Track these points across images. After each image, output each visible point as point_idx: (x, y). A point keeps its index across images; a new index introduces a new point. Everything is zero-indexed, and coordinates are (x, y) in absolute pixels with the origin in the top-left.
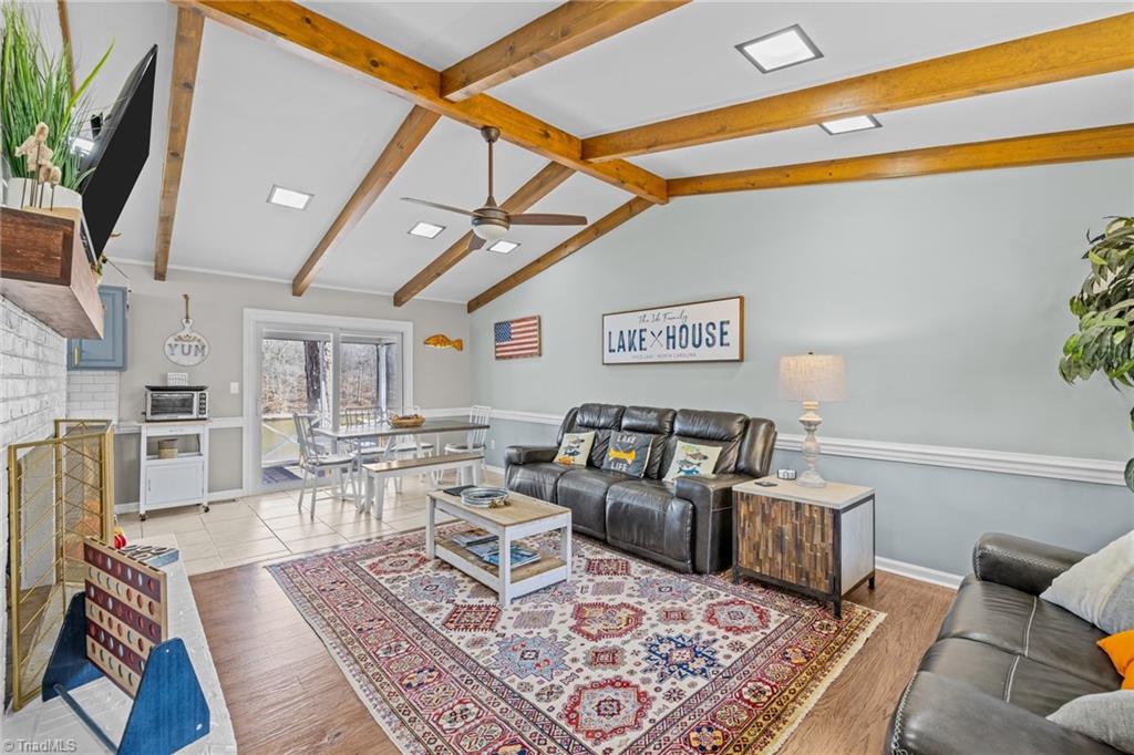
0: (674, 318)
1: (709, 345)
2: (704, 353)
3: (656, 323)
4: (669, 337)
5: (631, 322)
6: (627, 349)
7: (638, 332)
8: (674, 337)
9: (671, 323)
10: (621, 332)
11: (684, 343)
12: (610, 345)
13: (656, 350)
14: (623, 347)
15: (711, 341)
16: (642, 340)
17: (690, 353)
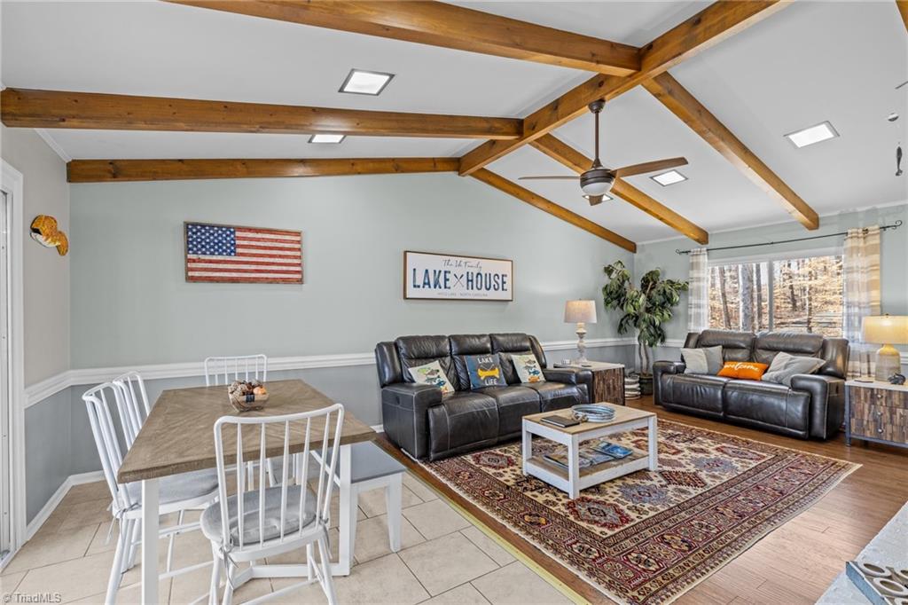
0: (473, 266)
1: (495, 289)
2: (492, 295)
3: (458, 268)
4: (468, 281)
5: (436, 264)
6: (432, 285)
7: (442, 274)
8: (472, 281)
9: (470, 270)
10: (427, 271)
11: (479, 286)
12: (414, 281)
13: (458, 289)
14: (429, 284)
15: (496, 287)
16: (446, 280)
17: (483, 294)
